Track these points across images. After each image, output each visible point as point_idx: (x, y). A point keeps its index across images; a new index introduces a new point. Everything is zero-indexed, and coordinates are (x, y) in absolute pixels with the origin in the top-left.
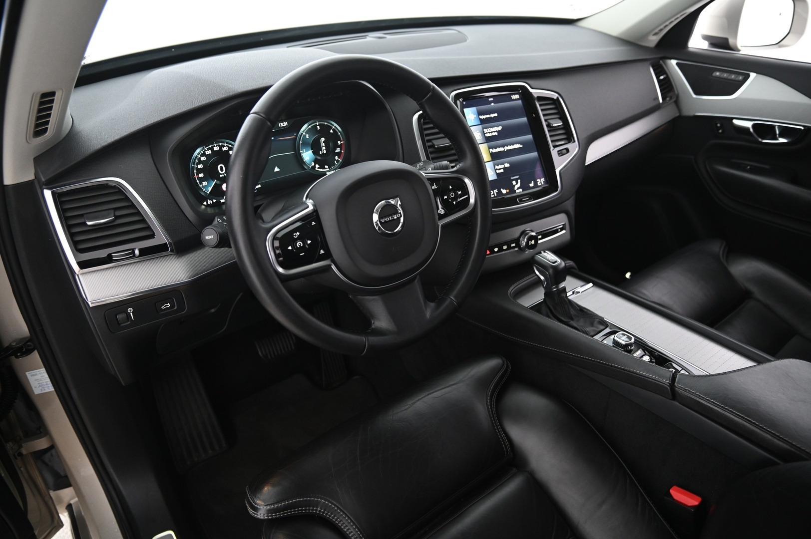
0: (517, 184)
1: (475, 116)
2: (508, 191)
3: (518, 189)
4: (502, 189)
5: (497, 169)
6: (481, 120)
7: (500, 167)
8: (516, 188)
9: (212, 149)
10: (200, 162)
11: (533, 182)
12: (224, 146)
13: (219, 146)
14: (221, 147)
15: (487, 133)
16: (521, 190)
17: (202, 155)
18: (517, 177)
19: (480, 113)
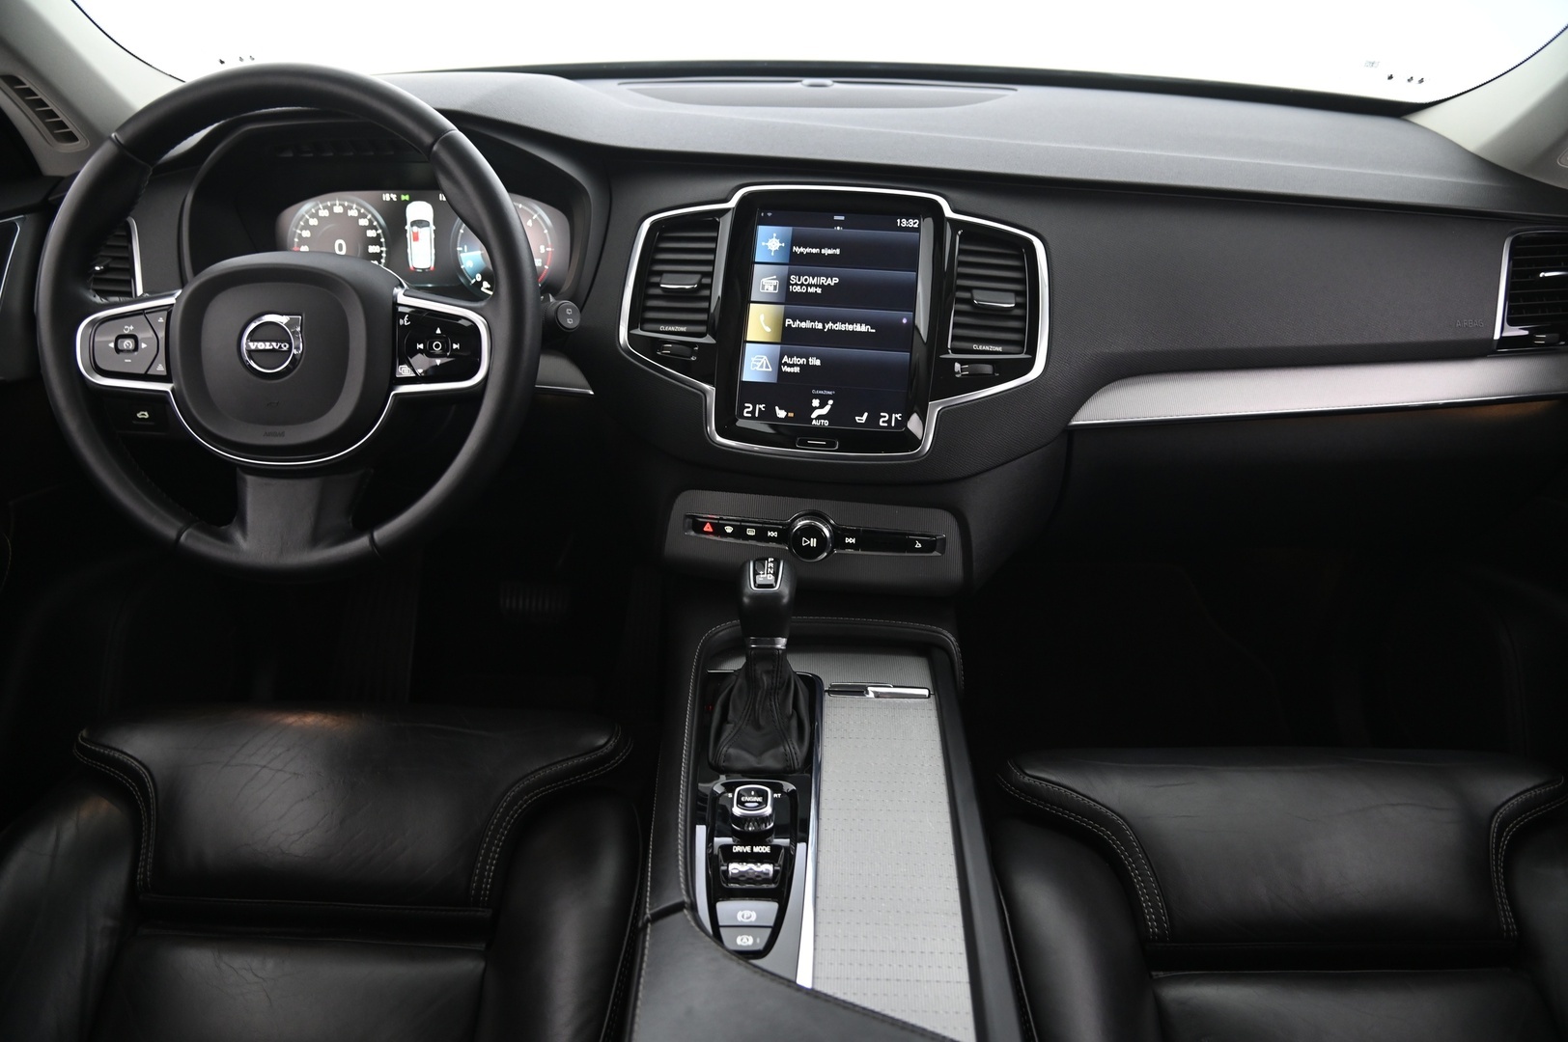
0: (822, 406)
1: (783, 245)
2: (791, 415)
3: (819, 417)
4: (777, 408)
5: (786, 364)
6: (793, 255)
7: (795, 360)
8: (814, 416)
9: (330, 209)
10: (307, 227)
11: (866, 414)
12: (351, 208)
13: (343, 206)
14: (346, 209)
15: (796, 284)
16: (826, 423)
17: (313, 216)
18: (830, 393)
19: (796, 241)
